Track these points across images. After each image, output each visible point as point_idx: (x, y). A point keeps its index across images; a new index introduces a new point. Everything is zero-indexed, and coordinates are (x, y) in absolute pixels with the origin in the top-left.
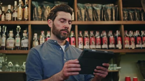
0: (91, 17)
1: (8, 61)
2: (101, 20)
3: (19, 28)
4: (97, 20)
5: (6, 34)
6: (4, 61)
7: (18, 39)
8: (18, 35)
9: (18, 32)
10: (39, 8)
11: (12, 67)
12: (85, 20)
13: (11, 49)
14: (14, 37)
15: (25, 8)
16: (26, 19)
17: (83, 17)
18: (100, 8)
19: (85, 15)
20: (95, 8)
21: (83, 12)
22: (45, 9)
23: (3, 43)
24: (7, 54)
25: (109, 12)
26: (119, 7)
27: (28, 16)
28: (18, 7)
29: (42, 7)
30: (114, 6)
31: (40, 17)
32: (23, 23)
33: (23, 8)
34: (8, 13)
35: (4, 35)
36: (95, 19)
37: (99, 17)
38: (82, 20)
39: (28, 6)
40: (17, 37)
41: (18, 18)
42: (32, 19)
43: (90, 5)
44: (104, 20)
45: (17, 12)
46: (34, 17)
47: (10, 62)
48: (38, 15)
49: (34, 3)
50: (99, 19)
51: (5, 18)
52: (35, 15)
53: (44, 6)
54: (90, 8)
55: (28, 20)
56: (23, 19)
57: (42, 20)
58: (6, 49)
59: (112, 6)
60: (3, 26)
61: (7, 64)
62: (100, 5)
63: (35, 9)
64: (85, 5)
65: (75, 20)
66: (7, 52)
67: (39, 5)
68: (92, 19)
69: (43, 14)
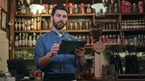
0: (76, 27)
1: (29, 53)
2: (82, 29)
3: (35, 35)
4: (80, 29)
5: (28, 38)
6: (26, 53)
7: (34, 41)
8: (34, 38)
9: (34, 36)
10: (46, 22)
11: (31, 57)
12: (73, 29)
13: (30, 47)
14: (32, 39)
15: (38, 22)
16: (39, 29)
17: (72, 27)
18: (82, 22)
19: (73, 27)
20: (79, 22)
21: (72, 24)
22: (49, 23)
23: (26, 43)
24: (28, 49)
25: (87, 24)
26: (93, 21)
27: (40, 28)
28: (34, 22)
29: (48, 22)
30: (90, 20)
31: (47, 28)
32: (37, 31)
33: (37, 22)
34: (28, 26)
35: (26, 38)
36: (78, 29)
37: (81, 27)
38: (71, 29)
39: (39, 21)
40: (34, 39)
41: (34, 29)
42: (42, 29)
43: (76, 20)
44: (84, 29)
45: (33, 25)
46: (43, 28)
47: (30, 54)
48: (46, 27)
49: (43, 20)
50: (81, 29)
51: (27, 28)
52: (44, 27)
53: (49, 21)
54: (76, 22)
55: (40, 30)
56: (37, 30)
57: (48, 29)
58: (28, 46)
59: (89, 21)
60: (26, 34)
61: (28, 55)
62: (82, 20)
63: (44, 23)
64: (73, 20)
65: (67, 29)
66: (28, 48)
67: (46, 21)
68: (77, 29)
69: (48, 26)
